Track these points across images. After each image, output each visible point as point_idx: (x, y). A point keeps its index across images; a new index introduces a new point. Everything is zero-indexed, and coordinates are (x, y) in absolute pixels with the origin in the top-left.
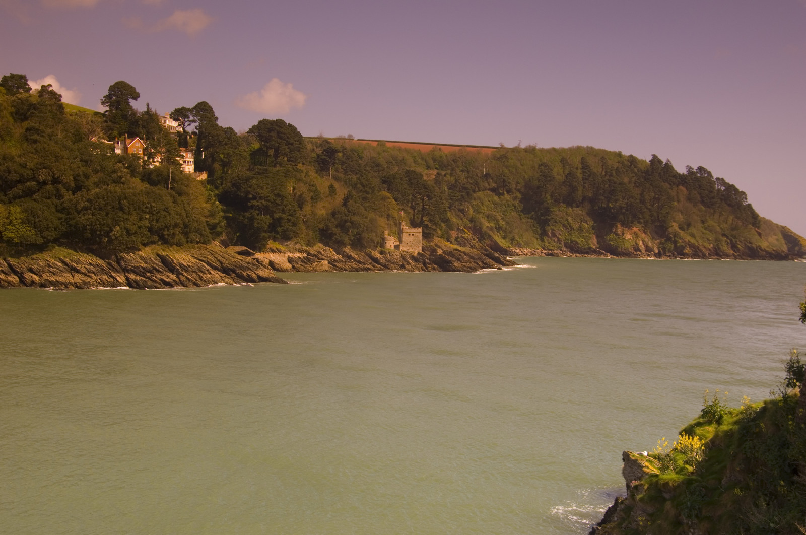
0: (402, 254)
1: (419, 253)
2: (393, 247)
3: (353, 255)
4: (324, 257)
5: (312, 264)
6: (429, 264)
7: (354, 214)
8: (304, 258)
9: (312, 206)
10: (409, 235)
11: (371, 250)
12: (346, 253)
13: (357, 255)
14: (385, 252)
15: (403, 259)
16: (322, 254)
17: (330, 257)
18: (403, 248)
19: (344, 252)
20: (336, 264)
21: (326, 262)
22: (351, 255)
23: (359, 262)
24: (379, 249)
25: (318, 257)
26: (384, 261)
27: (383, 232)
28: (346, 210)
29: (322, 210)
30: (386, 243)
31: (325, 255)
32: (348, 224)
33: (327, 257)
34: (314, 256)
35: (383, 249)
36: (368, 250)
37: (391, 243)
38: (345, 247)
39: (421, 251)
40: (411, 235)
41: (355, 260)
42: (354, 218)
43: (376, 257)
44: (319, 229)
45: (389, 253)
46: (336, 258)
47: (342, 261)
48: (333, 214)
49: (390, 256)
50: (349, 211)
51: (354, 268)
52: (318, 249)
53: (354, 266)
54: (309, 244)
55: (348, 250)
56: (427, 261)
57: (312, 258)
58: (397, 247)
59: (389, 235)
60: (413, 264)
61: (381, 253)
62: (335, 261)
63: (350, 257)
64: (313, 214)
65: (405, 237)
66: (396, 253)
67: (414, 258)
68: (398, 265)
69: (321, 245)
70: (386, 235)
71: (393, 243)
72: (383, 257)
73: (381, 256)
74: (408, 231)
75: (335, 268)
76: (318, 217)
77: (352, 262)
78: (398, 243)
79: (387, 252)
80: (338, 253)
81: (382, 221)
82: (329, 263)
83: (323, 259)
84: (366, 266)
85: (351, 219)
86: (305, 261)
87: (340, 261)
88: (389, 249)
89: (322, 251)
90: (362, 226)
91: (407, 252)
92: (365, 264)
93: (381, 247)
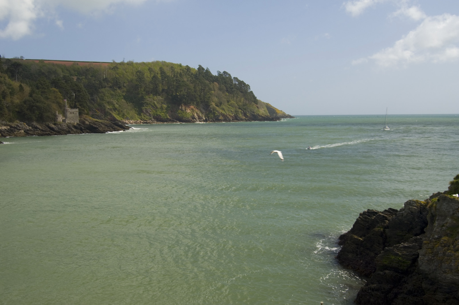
0: (67, 125)
1: (77, 124)
2: (61, 120)
3: (38, 126)
4: (21, 128)
5: (13, 133)
6: (85, 130)
7: (37, 102)
8: (8, 129)
9: (11, 98)
10: (71, 113)
11: (49, 123)
12: (34, 125)
13: (40, 126)
14: (57, 123)
15: (69, 127)
16: (19, 127)
17: (24, 128)
18: (67, 121)
19: (32, 125)
20: (28, 132)
21: (23, 131)
22: (37, 127)
23: (42, 130)
24: (53, 122)
25: (17, 128)
26: (58, 129)
27: (55, 112)
28: (33, 100)
29: (17, 100)
30: (57, 118)
31: (21, 127)
32: (34, 108)
33: (22, 128)
34: (15, 128)
35: (56, 122)
36: (47, 123)
37: (60, 118)
38: (33, 122)
39: (78, 123)
40: (72, 113)
41: (40, 129)
42: (38, 104)
43: (52, 127)
44: (16, 111)
45: (60, 124)
46: (28, 128)
47: (32, 130)
48: (25, 102)
49: (60, 126)
50: (35, 100)
51: (40, 134)
52: (17, 123)
53: (40, 133)
54: (11, 121)
55: (35, 123)
56: (83, 128)
57: (13, 129)
58: (64, 121)
59: (58, 114)
60: (75, 130)
61: (55, 124)
62: (28, 130)
63: (36, 128)
64: (12, 102)
65: (68, 115)
66: (64, 124)
67: (75, 127)
68: (66, 131)
69: (18, 121)
70: (57, 114)
71: (62, 118)
72: (57, 127)
73: (55, 126)
74: (70, 111)
75: (28, 134)
76: (15, 104)
77: (38, 131)
78: (64, 118)
79: (59, 123)
80: (29, 126)
81: (54, 106)
82: (24, 131)
83: (20, 130)
84: (47, 133)
85: (36, 105)
86: (9, 131)
87: (31, 130)
88: (59, 122)
89: (19, 125)
90: (43, 108)
91: (70, 123)
92: (45, 131)
93: (54, 121)
